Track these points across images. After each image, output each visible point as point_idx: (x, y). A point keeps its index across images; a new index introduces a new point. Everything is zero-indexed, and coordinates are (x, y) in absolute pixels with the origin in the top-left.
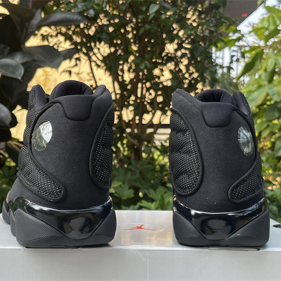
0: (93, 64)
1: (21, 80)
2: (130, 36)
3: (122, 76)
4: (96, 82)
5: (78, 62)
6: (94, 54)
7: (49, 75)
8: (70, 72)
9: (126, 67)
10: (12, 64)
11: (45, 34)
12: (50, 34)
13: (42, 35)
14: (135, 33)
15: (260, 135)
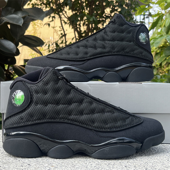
0: (63, 22)
1: (22, 26)
2: (84, 4)
3: (80, 28)
4: (64, 32)
5: (54, 19)
6: (63, 14)
7: (37, 30)
8: (49, 25)
9: (82, 23)
10: (17, 18)
11: (34, 3)
12: (37, 4)
13: (32, 4)
14: (87, 3)
15: (161, 64)
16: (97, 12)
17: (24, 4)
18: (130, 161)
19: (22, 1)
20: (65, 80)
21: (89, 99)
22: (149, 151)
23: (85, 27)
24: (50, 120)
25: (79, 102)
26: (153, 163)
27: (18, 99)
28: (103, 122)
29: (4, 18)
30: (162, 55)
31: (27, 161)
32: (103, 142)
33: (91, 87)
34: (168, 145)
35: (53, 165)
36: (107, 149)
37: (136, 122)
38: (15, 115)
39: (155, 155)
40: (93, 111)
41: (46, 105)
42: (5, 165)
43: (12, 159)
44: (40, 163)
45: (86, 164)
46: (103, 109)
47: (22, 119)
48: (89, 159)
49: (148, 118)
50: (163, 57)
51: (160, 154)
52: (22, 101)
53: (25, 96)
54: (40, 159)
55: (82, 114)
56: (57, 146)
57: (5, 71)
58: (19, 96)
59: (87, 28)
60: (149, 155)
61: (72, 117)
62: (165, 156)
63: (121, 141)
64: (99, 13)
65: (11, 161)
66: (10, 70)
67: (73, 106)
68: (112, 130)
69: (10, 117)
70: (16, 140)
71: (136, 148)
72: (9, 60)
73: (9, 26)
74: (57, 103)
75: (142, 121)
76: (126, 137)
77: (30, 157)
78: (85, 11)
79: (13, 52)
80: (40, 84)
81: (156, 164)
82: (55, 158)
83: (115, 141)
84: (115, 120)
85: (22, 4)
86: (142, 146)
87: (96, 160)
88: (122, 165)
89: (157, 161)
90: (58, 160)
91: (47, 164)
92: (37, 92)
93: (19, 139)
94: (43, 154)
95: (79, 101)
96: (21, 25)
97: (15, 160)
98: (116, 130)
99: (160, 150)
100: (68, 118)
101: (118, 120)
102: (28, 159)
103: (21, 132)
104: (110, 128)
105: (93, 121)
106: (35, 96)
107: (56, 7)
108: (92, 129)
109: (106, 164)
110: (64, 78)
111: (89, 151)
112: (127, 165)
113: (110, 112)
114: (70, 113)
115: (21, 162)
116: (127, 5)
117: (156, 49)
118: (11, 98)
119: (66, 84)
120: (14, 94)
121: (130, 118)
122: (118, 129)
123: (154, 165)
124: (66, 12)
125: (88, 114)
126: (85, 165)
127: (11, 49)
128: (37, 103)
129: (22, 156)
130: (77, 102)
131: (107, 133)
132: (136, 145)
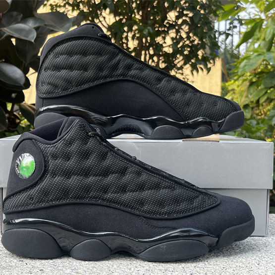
1: (34, 43)
2: (134, 5)
3: (127, 44)
6: (100, 21)
9: (130, 35)
10: (26, 29)
11: (53, 4)
12: (58, 5)
13: (51, 5)
14: (138, 2)
15: (258, 101)
16: (155, 18)
17: (38, 7)
18: (200, 266)
19: (34, 1)
20: (98, 138)
21: (135, 168)
22: (229, 248)
23: (136, 42)
24: (74, 201)
25: (120, 172)
26: (235, 269)
27: (25, 168)
28: (158, 204)
29: (5, 29)
30: (260, 85)
31: (39, 264)
32: (157, 236)
33: (139, 147)
34: (261, 238)
35: (79, 270)
36: (163, 245)
37: (209, 203)
38: (20, 192)
39: (239, 256)
40: (142, 186)
41: (69, 178)
42: (4, 271)
43: (15, 261)
44: (59, 268)
45: (130, 269)
46: (157, 184)
47: (31, 198)
48: (135, 262)
49: (228, 197)
50: (262, 90)
51: (247, 253)
52: (32, 171)
53: (35, 163)
54: (58, 262)
55: (125, 191)
56: (86, 241)
57: (6, 113)
58: (27, 163)
59: (138, 44)
60: (230, 255)
61: (109, 195)
62: (255, 257)
63: (185, 234)
64: (157, 19)
65: (14, 264)
66: (15, 111)
67: (111, 178)
68: (172, 216)
69: (13, 195)
70: (22, 232)
71: (209, 245)
72: (13, 95)
73: (14, 41)
74: (86, 173)
75: (218, 203)
76: (192, 227)
77: (44, 257)
78: (135, 15)
79: (20, 84)
80: (60, 144)
81: (239, 270)
82: (82, 260)
83: (176, 234)
84: (177, 201)
85: (34, 7)
86: (218, 241)
87: (146, 263)
88: (186, 272)
89: (241, 266)
90: (87, 262)
91: (69, 269)
92: (55, 157)
93: (26, 229)
94: (63, 253)
95: (121, 170)
96: (33, 41)
97: (20, 262)
98: (177, 217)
99: (247, 246)
100: (103, 198)
101: (181, 201)
102: (40, 261)
103: (30, 220)
104: (169, 213)
105: (142, 203)
106: (52, 163)
107: (89, 9)
108: (140, 214)
109: (160, 270)
110: (98, 135)
111: (135, 249)
112: (194, 272)
113: (169, 188)
114: (105, 190)
115: (30, 266)
116: (203, 6)
117: (250, 76)
118: (14, 166)
119: (100, 144)
120: (20, 160)
121: (200, 197)
122: (181, 215)
123: (236, 272)
124: (104, 18)
125: (134, 191)
126: (128, 271)
127: (17, 79)
128: (54, 174)
129: (31, 256)
130: (116, 173)
131: (163, 222)
132: (209, 240)
